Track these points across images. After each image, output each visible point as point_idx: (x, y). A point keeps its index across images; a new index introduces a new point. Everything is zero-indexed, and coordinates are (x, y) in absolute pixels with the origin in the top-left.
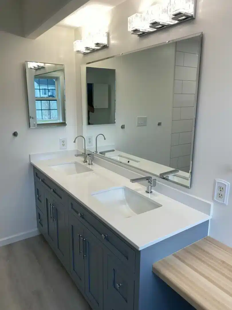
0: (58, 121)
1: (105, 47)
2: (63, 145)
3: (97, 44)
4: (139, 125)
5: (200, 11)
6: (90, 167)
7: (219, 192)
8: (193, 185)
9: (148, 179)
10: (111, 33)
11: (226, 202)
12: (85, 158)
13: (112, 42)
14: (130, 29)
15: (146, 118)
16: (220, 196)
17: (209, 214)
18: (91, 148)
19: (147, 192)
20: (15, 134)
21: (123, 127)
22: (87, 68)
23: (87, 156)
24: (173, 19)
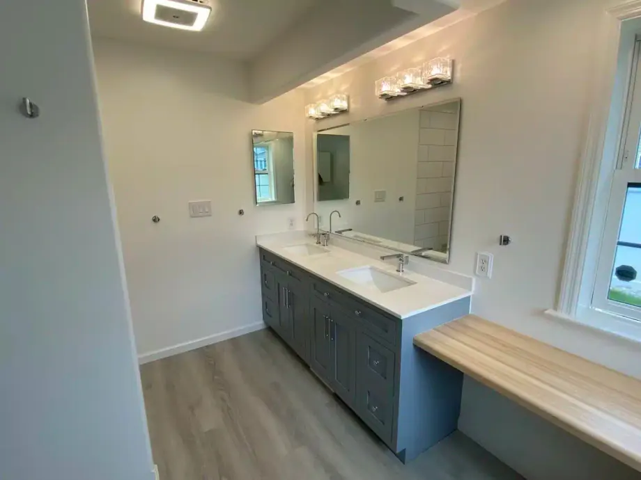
0: (270, 200)
1: (343, 112)
2: (291, 225)
3: (336, 109)
4: (377, 200)
5: (458, 75)
6: (326, 248)
7: (481, 265)
8: (451, 259)
9: (399, 256)
10: (351, 97)
11: (490, 275)
12: (319, 238)
13: (352, 106)
14: (378, 93)
15: (384, 192)
16: (482, 269)
17: (470, 290)
18: (325, 227)
19: (398, 271)
20: (241, 212)
21: (358, 203)
22: (318, 135)
23: (321, 236)
24: (428, 83)
